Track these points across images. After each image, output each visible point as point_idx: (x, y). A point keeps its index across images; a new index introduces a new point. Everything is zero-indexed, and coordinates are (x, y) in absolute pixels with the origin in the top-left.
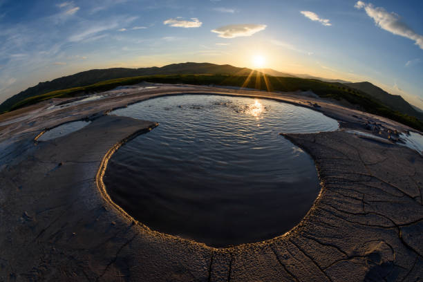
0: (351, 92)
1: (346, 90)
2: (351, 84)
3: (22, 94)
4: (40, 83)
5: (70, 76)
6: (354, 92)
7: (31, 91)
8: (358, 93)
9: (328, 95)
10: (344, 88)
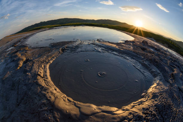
0: (172, 43)
1: (170, 42)
2: (175, 41)
3: (32, 26)
4: (41, 22)
5: (55, 20)
6: (173, 43)
7: (37, 25)
8: (175, 44)
9: (160, 41)
10: (169, 41)
